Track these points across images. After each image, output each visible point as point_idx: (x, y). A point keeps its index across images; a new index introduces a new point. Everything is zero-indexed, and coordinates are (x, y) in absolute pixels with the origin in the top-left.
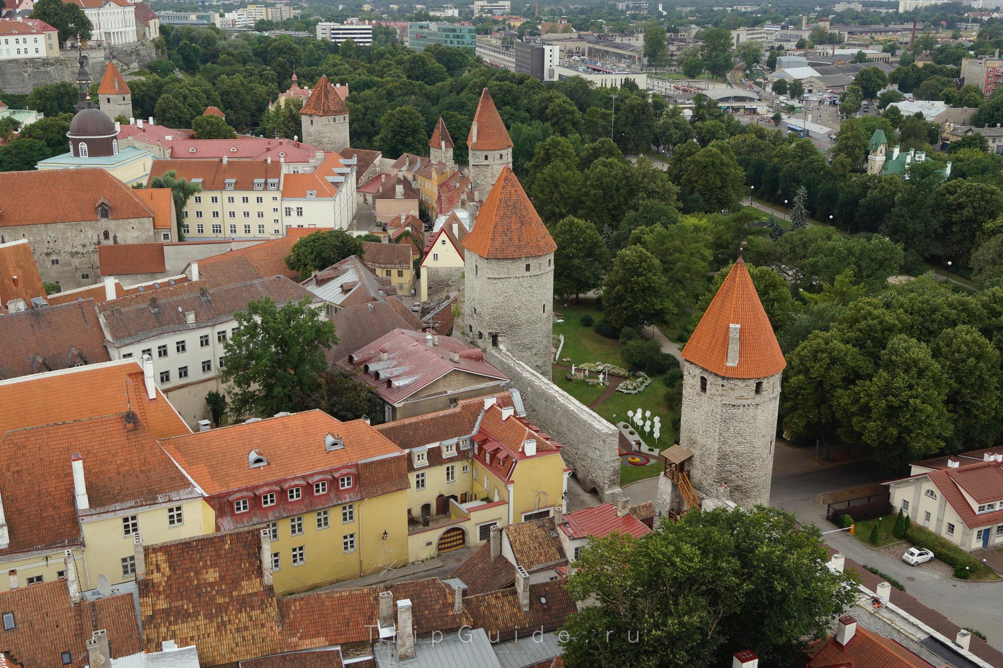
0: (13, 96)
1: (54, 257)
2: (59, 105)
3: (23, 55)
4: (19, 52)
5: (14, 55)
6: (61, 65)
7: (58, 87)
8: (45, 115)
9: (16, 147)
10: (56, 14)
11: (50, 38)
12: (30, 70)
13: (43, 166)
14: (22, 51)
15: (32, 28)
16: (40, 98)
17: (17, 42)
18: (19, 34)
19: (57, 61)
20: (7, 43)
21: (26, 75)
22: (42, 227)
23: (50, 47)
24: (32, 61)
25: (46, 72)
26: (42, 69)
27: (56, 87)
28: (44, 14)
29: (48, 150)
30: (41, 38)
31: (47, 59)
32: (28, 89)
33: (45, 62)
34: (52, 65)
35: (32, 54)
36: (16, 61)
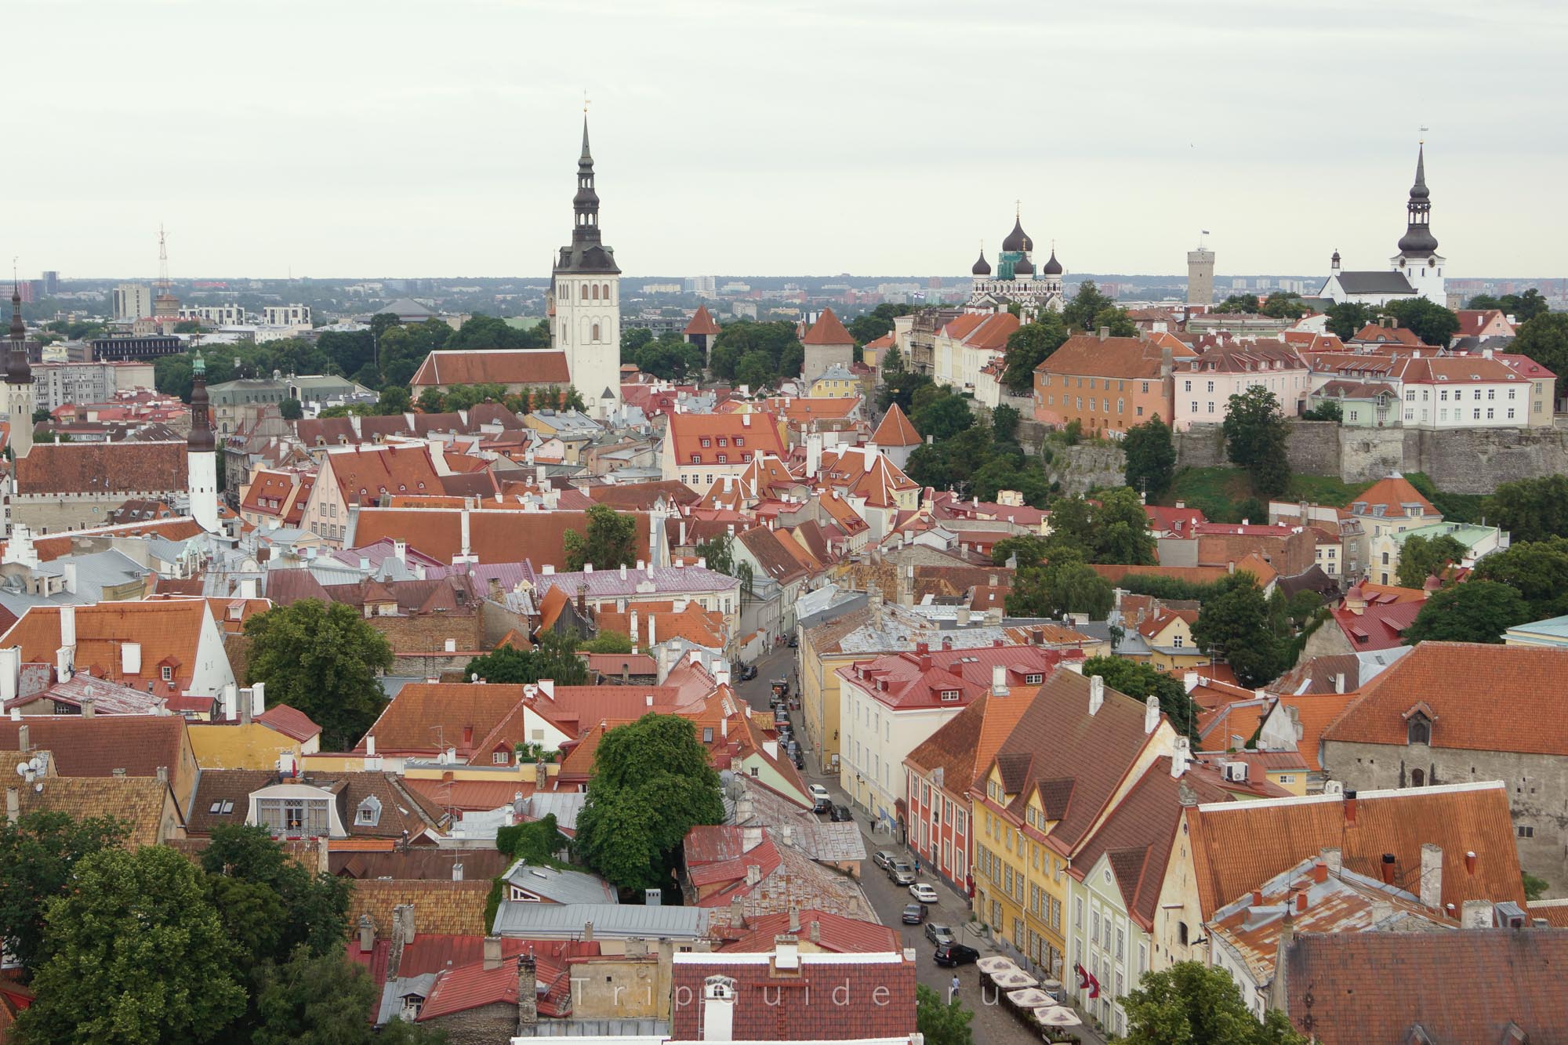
0: (1454, 496)
1: (1525, 822)
2: (1543, 519)
3: (1484, 422)
4: (1477, 416)
5: (1467, 421)
6: (1553, 442)
7: (1544, 485)
8: (1513, 539)
9: (1464, 595)
10: (1557, 346)
11: (1539, 391)
12: (1492, 449)
13: (1517, 637)
14: (1484, 413)
15: (1507, 371)
16: (1509, 504)
17: (1477, 396)
18: (1482, 381)
19: (1547, 435)
20: (1458, 397)
21: (1484, 458)
22: (1512, 759)
23: (1537, 407)
24: (1499, 432)
25: (1523, 455)
26: (1516, 448)
27: (1541, 485)
28: (1534, 345)
29: (1524, 607)
30: (1523, 390)
31: (1529, 430)
32: (1485, 486)
33: (1524, 436)
34: (1536, 441)
35: (1501, 420)
36: (1469, 432)
